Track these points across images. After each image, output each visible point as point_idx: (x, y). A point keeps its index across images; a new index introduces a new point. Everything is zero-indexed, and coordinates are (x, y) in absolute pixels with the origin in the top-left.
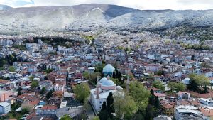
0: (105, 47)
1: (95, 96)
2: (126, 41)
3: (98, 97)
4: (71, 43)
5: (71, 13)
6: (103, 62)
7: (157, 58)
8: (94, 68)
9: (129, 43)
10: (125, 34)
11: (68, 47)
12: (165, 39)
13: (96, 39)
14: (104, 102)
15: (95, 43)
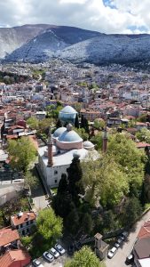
0: (61, 83)
1: (46, 162)
2: (89, 77)
3: (50, 163)
4: (13, 78)
5: (12, 37)
6: (59, 104)
7: (135, 98)
8: (44, 113)
9: (94, 78)
10: (87, 68)
11: (7, 83)
12: (140, 73)
13: (48, 73)
14: (63, 176)
15: (46, 78)
